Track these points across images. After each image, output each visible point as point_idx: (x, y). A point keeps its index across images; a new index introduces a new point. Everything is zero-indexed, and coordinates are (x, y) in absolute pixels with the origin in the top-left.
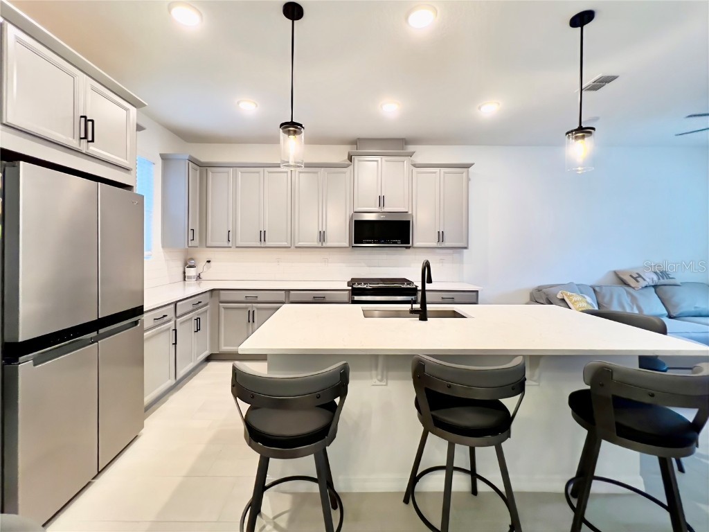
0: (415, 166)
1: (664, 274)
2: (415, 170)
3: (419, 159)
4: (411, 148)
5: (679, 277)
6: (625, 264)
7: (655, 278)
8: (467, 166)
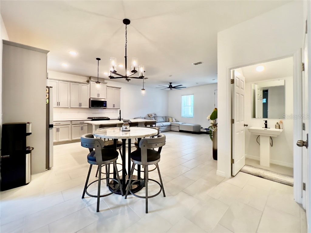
0: (107, 86)
1: (155, 115)
2: (108, 88)
3: (108, 85)
4: (106, 81)
5: (158, 115)
6: (150, 113)
7: (154, 115)
8: (120, 88)
